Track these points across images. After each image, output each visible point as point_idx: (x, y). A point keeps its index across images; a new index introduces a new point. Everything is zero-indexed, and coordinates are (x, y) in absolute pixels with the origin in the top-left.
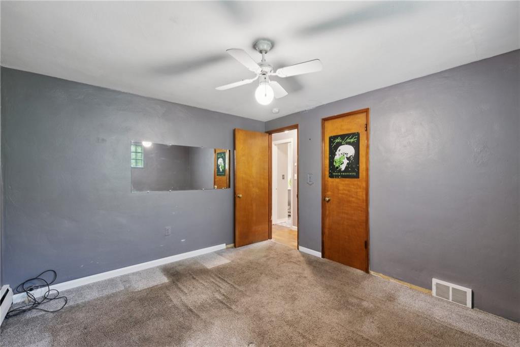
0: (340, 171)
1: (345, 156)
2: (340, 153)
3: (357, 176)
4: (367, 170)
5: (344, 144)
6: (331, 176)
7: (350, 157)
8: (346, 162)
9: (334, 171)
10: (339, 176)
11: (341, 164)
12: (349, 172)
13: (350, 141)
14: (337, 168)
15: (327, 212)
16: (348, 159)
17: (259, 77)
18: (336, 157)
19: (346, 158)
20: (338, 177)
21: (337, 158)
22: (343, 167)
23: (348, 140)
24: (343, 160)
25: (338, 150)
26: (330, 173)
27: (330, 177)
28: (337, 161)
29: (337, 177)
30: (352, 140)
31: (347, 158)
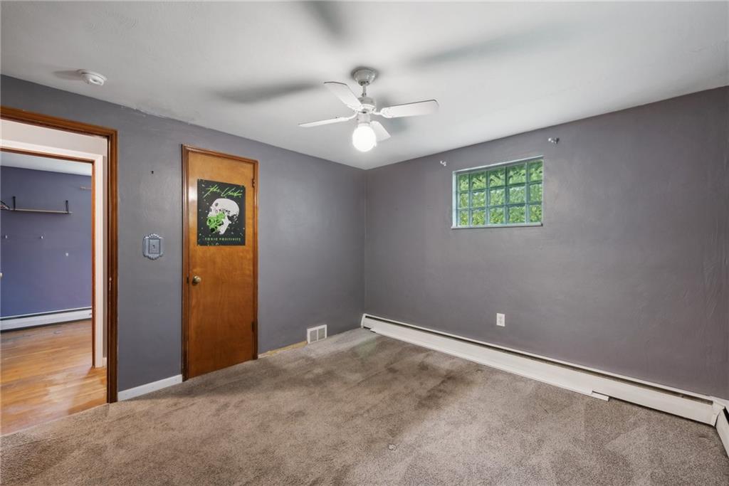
0: (218, 235)
1: (226, 214)
2: (218, 208)
3: (243, 243)
4: (255, 235)
5: (224, 197)
6: (201, 242)
7: (233, 217)
8: (227, 222)
9: (206, 234)
10: (217, 242)
11: (220, 225)
12: (232, 236)
13: (232, 194)
14: (213, 230)
15: (194, 302)
16: (230, 218)
17: (358, 115)
18: (210, 213)
19: (226, 217)
20: (215, 245)
21: (212, 214)
22: (222, 230)
23: (230, 193)
24: (223, 220)
25: (214, 204)
26: (198, 237)
27: (198, 243)
28: (212, 220)
29: (211, 243)
30: (235, 194)
31: (228, 216)
